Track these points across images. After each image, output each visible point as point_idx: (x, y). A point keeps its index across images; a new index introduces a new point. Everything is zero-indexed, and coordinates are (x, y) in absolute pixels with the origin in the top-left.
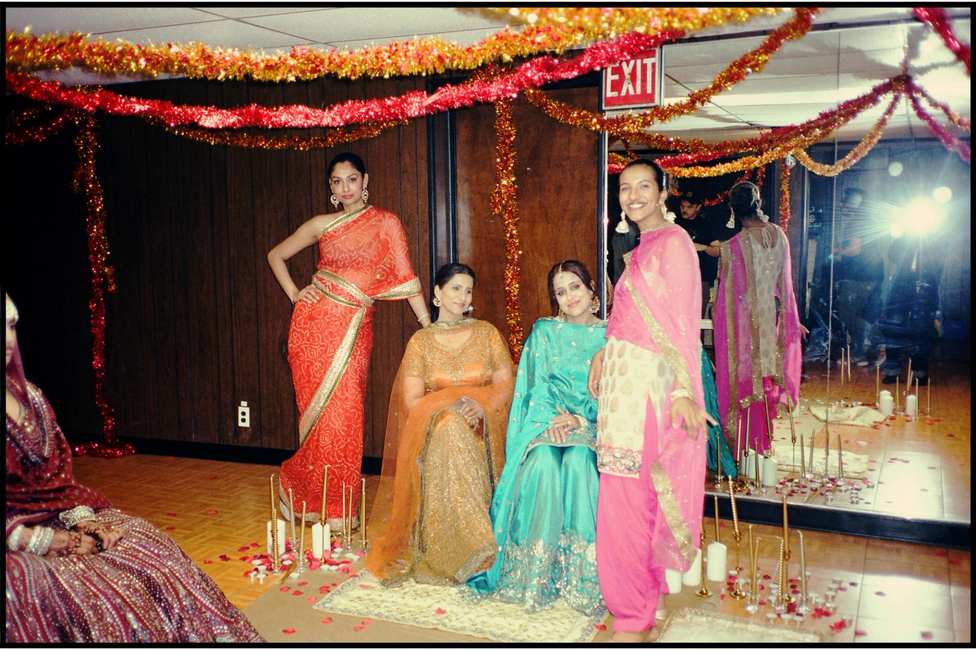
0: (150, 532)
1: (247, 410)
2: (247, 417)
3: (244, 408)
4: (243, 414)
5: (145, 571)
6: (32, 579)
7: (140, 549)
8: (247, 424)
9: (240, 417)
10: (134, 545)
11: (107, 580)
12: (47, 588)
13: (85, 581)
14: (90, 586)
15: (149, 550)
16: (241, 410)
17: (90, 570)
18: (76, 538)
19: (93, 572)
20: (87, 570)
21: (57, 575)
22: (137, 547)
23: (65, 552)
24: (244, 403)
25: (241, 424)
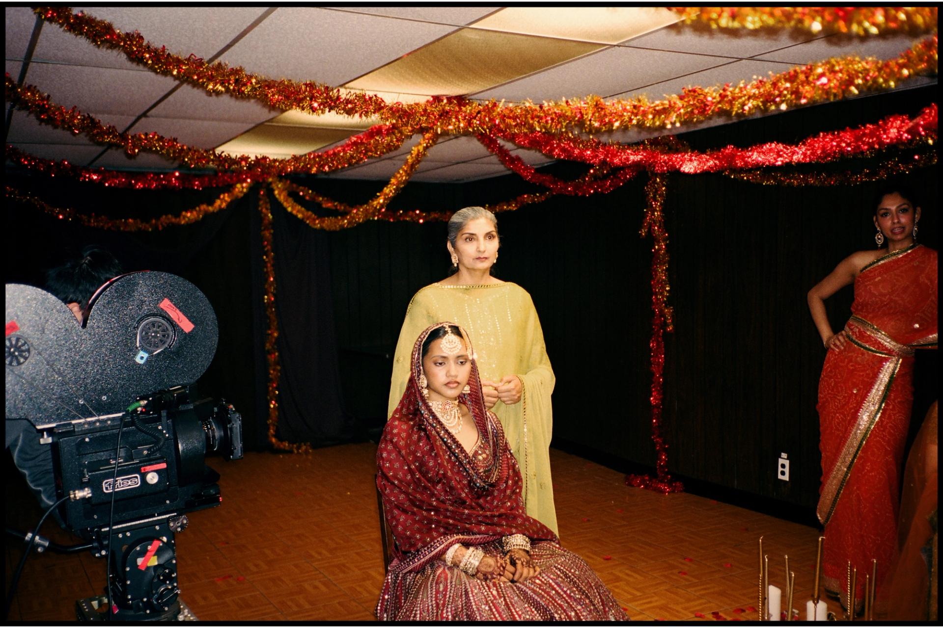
0: (570, 572)
1: (787, 463)
2: (787, 470)
3: (784, 461)
4: (783, 466)
5: (550, 610)
6: (452, 595)
7: (555, 586)
8: (786, 478)
9: (780, 469)
10: (551, 581)
11: (513, 611)
12: (460, 606)
13: (493, 607)
14: (496, 613)
15: (562, 590)
16: (781, 461)
17: (500, 597)
18: (501, 565)
19: (502, 599)
20: (497, 597)
21: (470, 595)
22: (553, 584)
23: (490, 577)
24: (784, 455)
25: (780, 477)
